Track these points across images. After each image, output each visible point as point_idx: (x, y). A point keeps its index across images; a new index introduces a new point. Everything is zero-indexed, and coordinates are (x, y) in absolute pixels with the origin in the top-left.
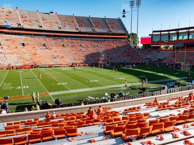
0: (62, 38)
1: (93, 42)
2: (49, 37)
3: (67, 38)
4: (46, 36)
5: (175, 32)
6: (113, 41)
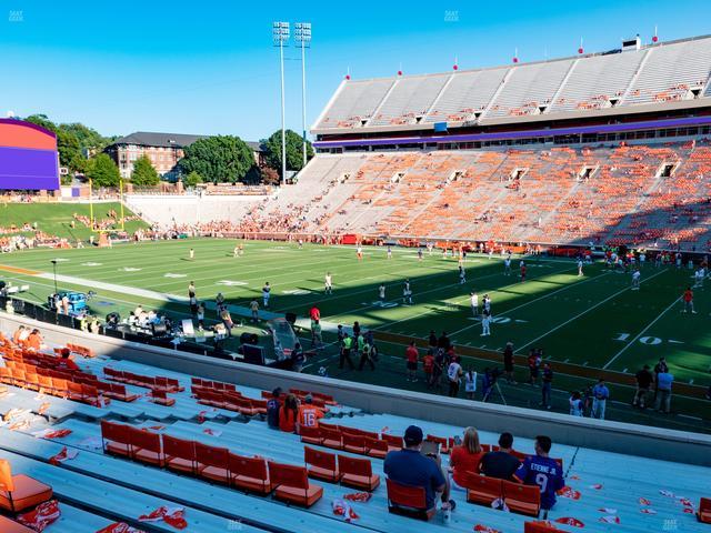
4: (556, 143)
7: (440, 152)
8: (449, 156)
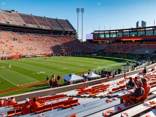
0: (27, 33)
1: (52, 37)
2: (15, 32)
3: (31, 34)
4: (13, 32)
5: (108, 32)
6: (66, 37)
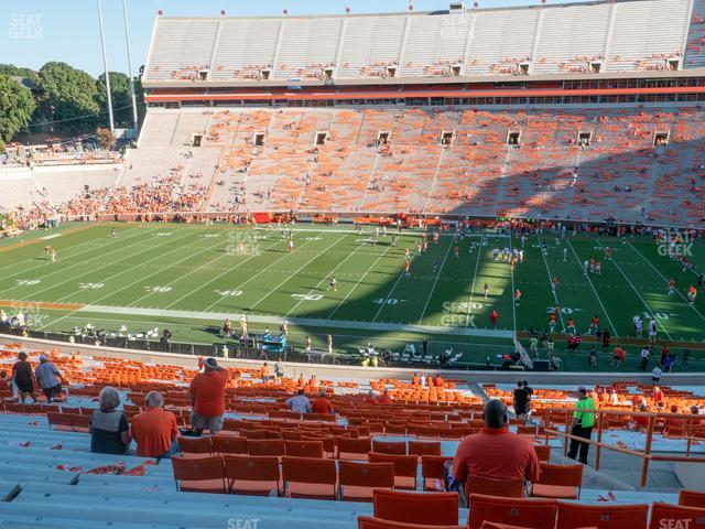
0: (462, 107)
1: (576, 118)
3: (477, 106)
4: (407, 104)
6: (678, 111)
7: (292, 109)
8: (303, 114)
